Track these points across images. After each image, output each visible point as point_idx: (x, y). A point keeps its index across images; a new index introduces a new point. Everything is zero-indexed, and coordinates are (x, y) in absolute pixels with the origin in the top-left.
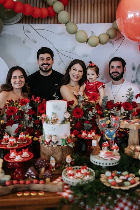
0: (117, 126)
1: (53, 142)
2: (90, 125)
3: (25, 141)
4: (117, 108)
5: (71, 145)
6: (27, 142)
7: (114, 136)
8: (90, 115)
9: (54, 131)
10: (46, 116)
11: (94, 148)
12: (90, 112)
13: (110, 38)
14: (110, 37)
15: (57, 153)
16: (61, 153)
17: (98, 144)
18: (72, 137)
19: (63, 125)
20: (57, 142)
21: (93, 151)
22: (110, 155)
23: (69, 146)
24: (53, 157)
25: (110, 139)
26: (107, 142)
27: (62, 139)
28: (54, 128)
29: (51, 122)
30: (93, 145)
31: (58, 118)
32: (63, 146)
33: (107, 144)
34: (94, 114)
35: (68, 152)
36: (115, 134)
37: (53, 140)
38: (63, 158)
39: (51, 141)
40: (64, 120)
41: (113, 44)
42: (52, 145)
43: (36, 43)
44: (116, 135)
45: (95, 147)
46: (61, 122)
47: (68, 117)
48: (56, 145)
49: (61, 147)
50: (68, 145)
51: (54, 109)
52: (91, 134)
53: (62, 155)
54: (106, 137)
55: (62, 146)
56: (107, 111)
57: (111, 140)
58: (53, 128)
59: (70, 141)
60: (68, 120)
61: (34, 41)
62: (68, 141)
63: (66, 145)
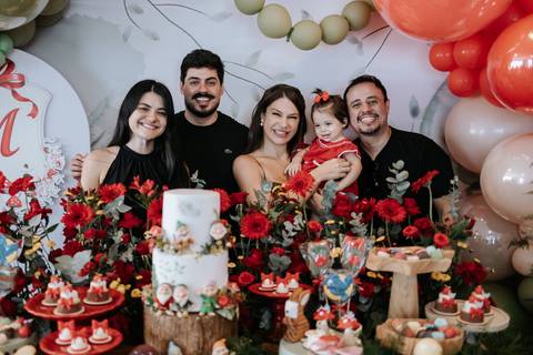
0: (358, 264)
1: (178, 304)
2: (287, 261)
3: (107, 299)
4: (361, 214)
5: (227, 314)
6: (110, 300)
7: (350, 291)
8: (287, 232)
9: (181, 273)
10: (159, 232)
11: (291, 324)
12: (288, 225)
13: (351, 27)
14: (350, 24)
15: (188, 334)
16: (197, 334)
17: (302, 313)
18: (233, 292)
19: (205, 257)
20: (189, 303)
21: (288, 332)
22: (333, 343)
23: (220, 317)
24: (176, 344)
25: (339, 298)
26: (327, 308)
27: (203, 296)
28: (181, 265)
29: (172, 247)
30: (286, 315)
31: (193, 238)
32: (206, 314)
33: (328, 312)
34: (299, 228)
35: (217, 331)
36: (352, 286)
37: (177, 299)
38: (203, 348)
39: (171, 300)
40: (209, 243)
41: (361, 46)
42: (175, 312)
43: (156, 39)
44: (355, 287)
45: (292, 320)
46: (200, 249)
47: (222, 236)
48: (185, 313)
49: (198, 318)
50: (219, 312)
51: (183, 211)
52: (286, 283)
53: (201, 340)
54: (328, 293)
55: (201, 314)
56: (333, 222)
57: (342, 302)
58: (177, 264)
59: (224, 303)
60: (219, 243)
62: (218, 303)
63: (212, 314)
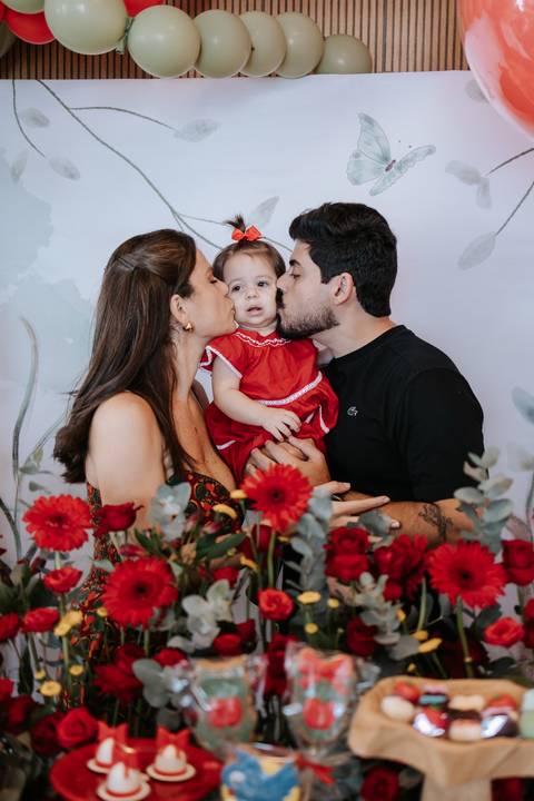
4: (384, 578)
41: (484, 188)
43: (72, 176)
56: (315, 597)
61: (66, 169)
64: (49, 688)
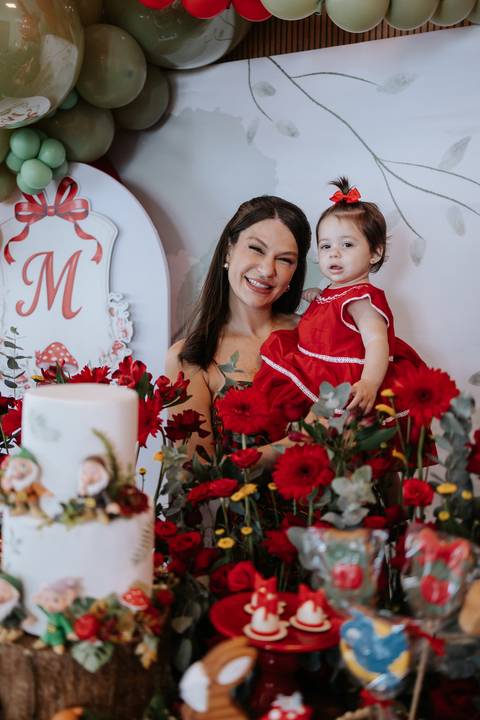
5: (86, 658)
28: (17, 536)
32: (49, 647)
36: (406, 655)
43: (293, 135)
49: (27, 652)
50: (72, 649)
51: (33, 429)
55: (38, 645)
58: (12, 532)
61: (289, 129)
63: (58, 649)
64: (225, 543)
